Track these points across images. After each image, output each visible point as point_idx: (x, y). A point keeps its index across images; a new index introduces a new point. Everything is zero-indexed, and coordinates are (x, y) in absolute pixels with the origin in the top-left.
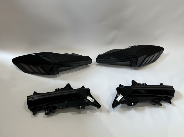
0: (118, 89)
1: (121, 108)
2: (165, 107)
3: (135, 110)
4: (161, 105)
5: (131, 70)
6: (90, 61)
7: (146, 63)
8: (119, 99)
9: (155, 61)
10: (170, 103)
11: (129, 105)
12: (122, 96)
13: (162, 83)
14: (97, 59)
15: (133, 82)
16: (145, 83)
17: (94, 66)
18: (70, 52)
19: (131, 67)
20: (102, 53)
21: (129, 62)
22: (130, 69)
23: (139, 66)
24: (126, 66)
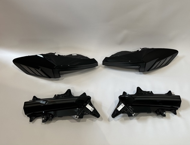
0: (120, 97)
1: (123, 116)
2: (169, 118)
3: (138, 119)
4: (165, 116)
5: (140, 74)
7: (156, 67)
8: (119, 109)
9: (167, 64)
10: (175, 114)
11: (130, 115)
12: (124, 106)
13: (170, 91)
14: (104, 62)
15: (139, 89)
16: (150, 91)
20: (109, 56)
21: (138, 66)
23: (148, 71)
24: (135, 70)
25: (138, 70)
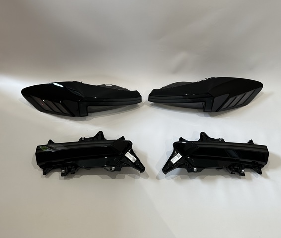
0: (175, 145)
1: (179, 174)
2: (250, 179)
3: (201, 179)
4: (243, 174)
5: (205, 116)
6: (139, 98)
7: (230, 106)
8: (175, 160)
9: (246, 103)
10: (260, 173)
11: (190, 170)
12: (181, 156)
13: (251, 141)
14: (151, 97)
15: (203, 135)
16: (221, 138)
17: (145, 106)
18: (109, 83)
19: (204, 111)
20: (159, 87)
21: (201, 103)
22: (203, 114)
23: (217, 111)
24: (196, 110)
25: (202, 110)
